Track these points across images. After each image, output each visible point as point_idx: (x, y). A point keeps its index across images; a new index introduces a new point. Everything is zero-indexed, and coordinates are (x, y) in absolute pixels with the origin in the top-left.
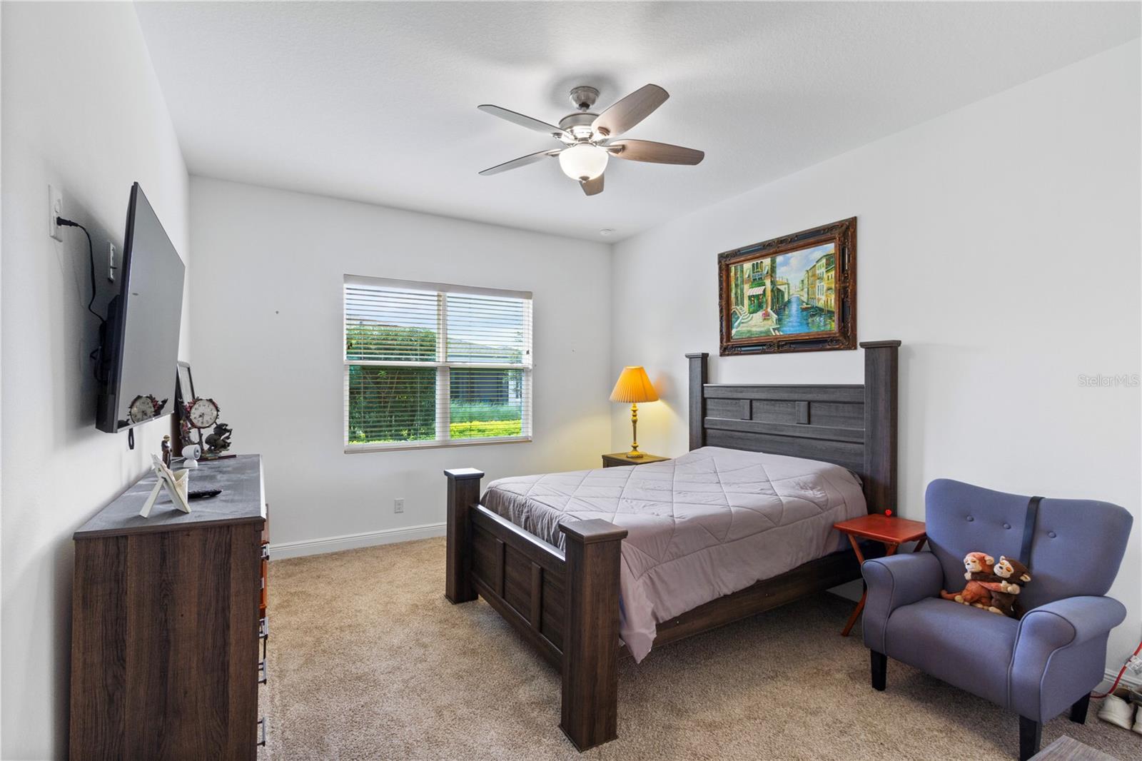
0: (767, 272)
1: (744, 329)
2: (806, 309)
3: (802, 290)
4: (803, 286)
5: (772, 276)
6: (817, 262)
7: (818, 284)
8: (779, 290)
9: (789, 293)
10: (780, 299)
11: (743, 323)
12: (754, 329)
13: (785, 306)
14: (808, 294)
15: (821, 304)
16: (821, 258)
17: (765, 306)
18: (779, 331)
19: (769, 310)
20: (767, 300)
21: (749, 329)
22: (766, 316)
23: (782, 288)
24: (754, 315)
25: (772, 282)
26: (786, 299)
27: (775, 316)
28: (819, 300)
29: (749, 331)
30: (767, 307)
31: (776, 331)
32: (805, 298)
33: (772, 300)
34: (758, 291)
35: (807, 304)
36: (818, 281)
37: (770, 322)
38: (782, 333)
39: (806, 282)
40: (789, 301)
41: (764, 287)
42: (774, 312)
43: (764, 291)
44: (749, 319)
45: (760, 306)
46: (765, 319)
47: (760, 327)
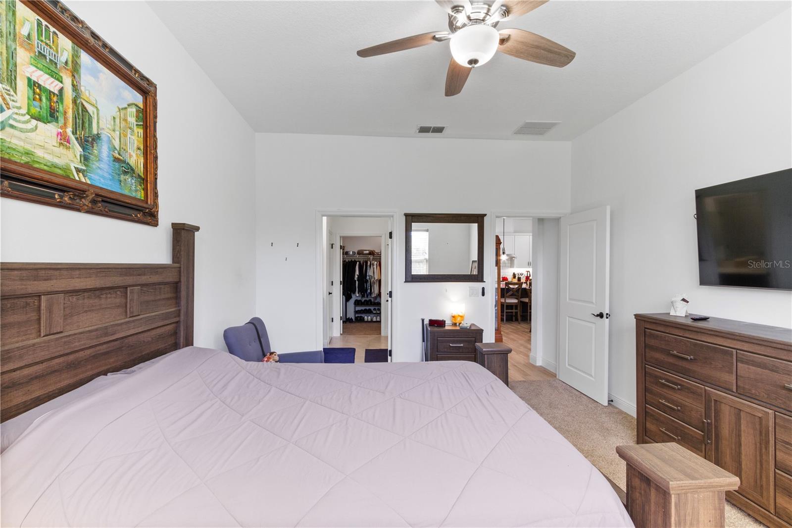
0: (66, 63)
1: (14, 141)
2: (116, 160)
3: (114, 130)
4: (114, 125)
5: (73, 76)
6: (129, 105)
7: (129, 135)
8: (84, 109)
9: (98, 123)
10: (87, 125)
11: (12, 126)
12: (40, 153)
13: (93, 140)
14: (120, 141)
15: (132, 162)
16: (132, 104)
17: (61, 120)
18: (84, 176)
19: (69, 130)
20: (65, 113)
21: (28, 147)
22: (64, 140)
23: (90, 109)
24: (40, 124)
25: (75, 88)
26: (95, 131)
27: (79, 150)
28: (131, 156)
29: (28, 153)
30: (65, 125)
31: (81, 175)
32: (116, 143)
33: (75, 118)
34: (52, 85)
35: (119, 154)
36: (129, 130)
37: (70, 154)
38: (89, 182)
39: (117, 121)
40: (98, 136)
41: (62, 85)
42: (77, 139)
43: (61, 90)
44: (29, 126)
45: (52, 115)
46: (61, 144)
47: (52, 153)
